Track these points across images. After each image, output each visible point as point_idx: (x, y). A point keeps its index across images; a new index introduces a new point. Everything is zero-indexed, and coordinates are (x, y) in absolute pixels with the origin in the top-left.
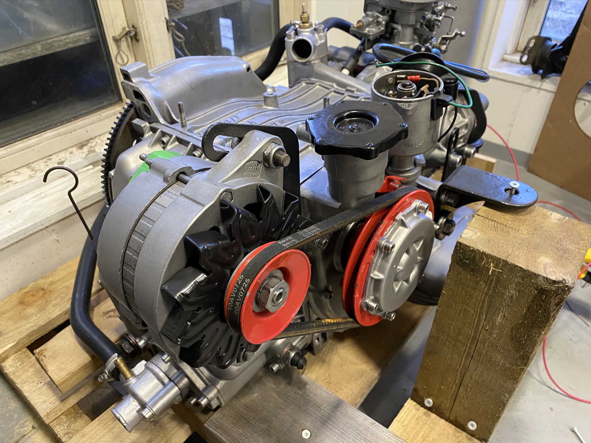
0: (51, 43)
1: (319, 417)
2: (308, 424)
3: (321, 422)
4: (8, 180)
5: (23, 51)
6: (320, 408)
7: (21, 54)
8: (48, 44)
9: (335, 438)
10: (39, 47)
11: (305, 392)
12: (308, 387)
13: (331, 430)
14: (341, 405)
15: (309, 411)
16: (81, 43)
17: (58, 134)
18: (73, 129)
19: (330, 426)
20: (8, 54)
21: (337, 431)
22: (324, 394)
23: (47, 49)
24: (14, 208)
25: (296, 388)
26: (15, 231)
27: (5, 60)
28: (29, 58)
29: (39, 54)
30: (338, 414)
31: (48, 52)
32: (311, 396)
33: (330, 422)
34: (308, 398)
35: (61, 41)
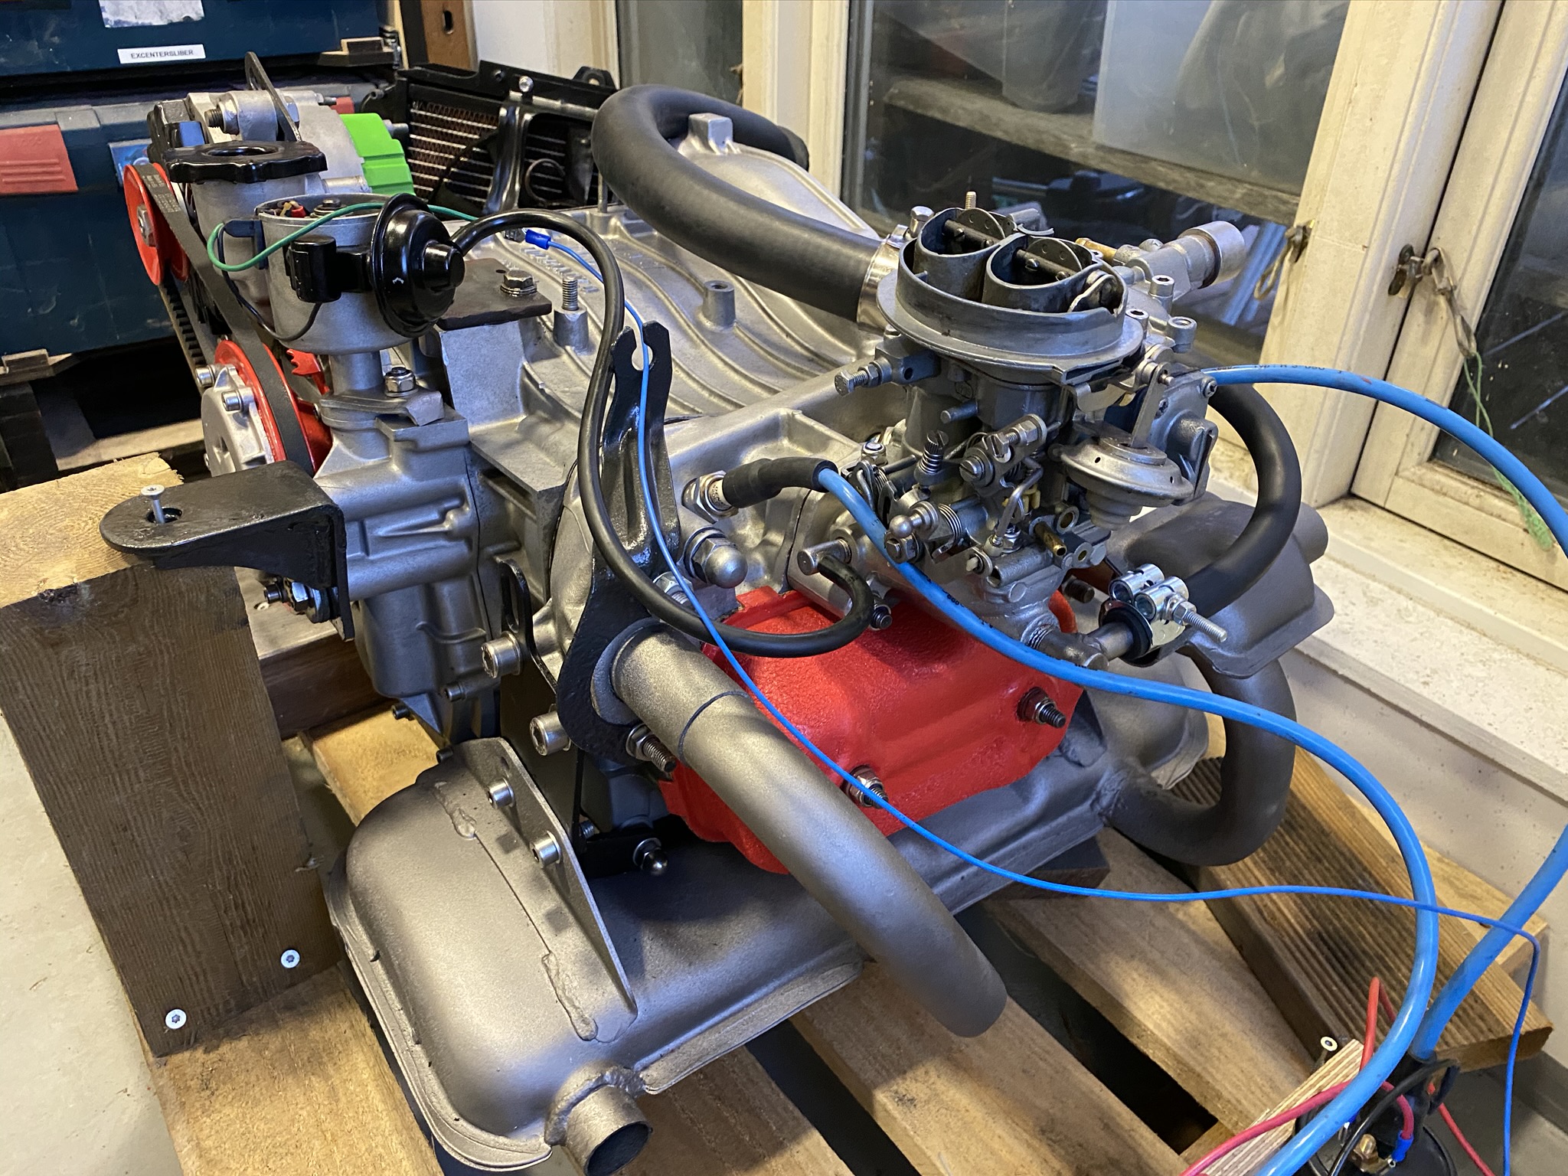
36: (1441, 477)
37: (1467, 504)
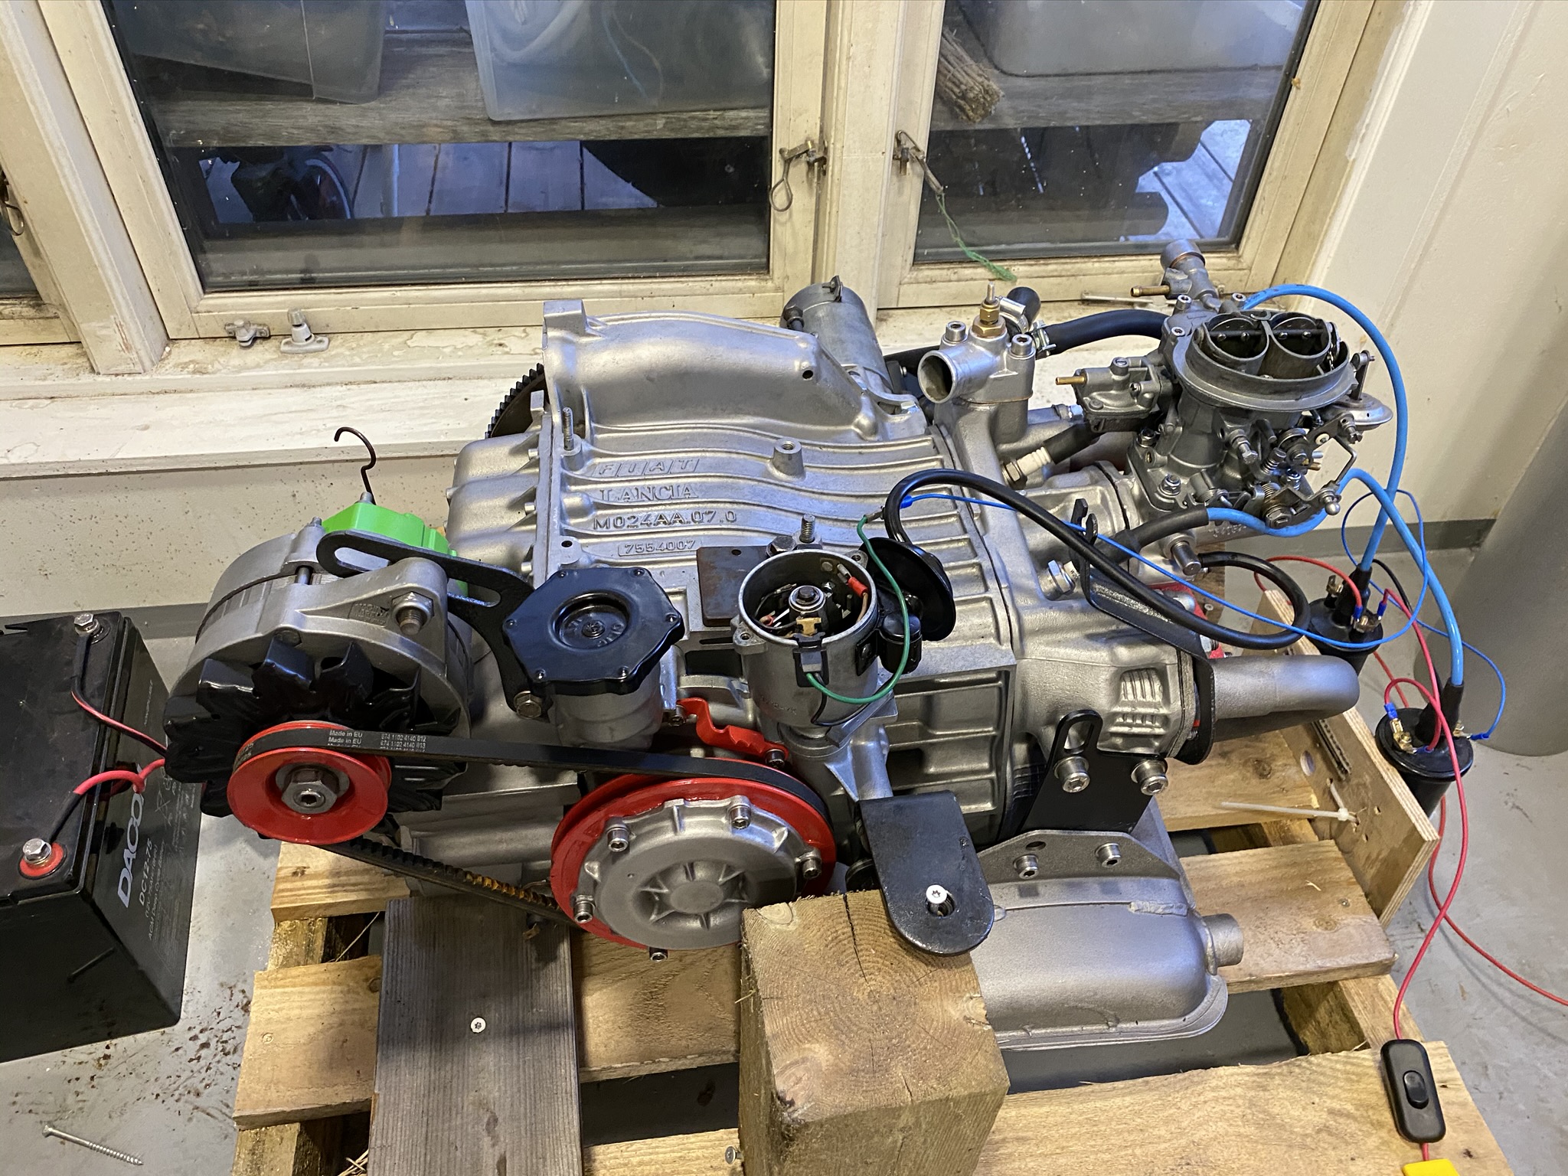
0: (685, 120)
1: (518, 1018)
2: (494, 1015)
3: (511, 1027)
4: (502, 342)
5: (629, 124)
6: (532, 1008)
7: (623, 128)
8: (679, 119)
9: (503, 1063)
10: (660, 123)
11: (538, 969)
12: (553, 965)
13: (512, 1049)
14: (561, 1031)
15: (514, 998)
16: (743, 133)
17: (620, 292)
18: (648, 294)
19: (514, 1044)
20: (602, 122)
21: (515, 1057)
22: (560, 994)
23: (672, 130)
24: (475, 396)
25: (535, 955)
26: (443, 439)
27: (592, 131)
28: (636, 137)
29: (655, 135)
30: (543, 1038)
31: (672, 135)
32: (541, 983)
33: (522, 1039)
34: (535, 981)
35: (705, 120)
36: (927, 272)
37: (950, 281)
